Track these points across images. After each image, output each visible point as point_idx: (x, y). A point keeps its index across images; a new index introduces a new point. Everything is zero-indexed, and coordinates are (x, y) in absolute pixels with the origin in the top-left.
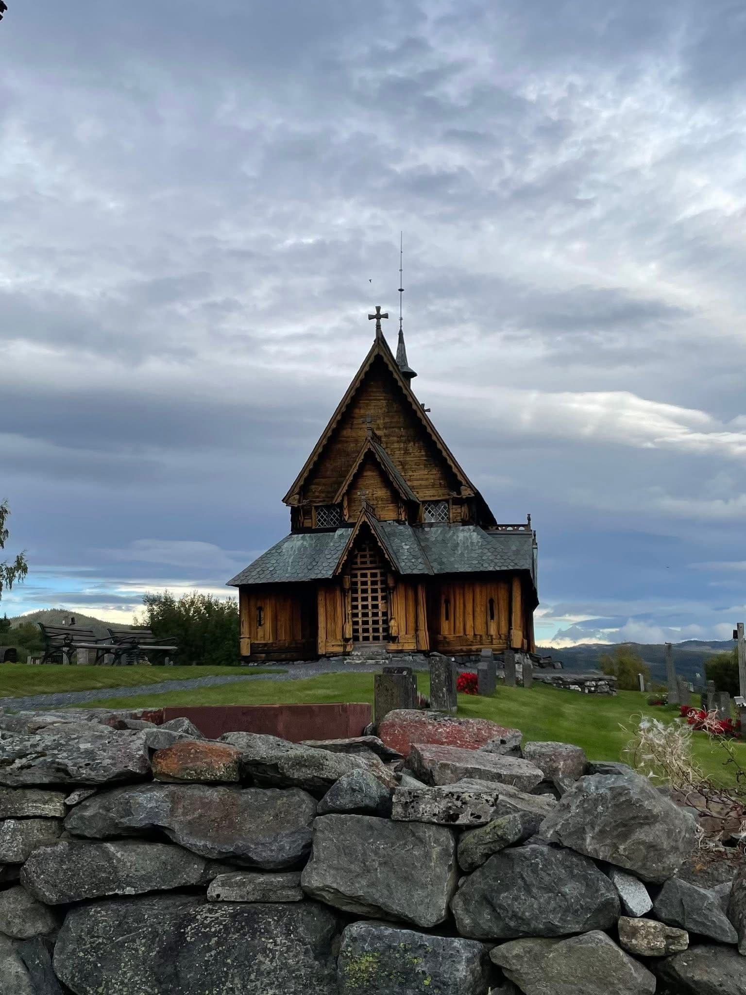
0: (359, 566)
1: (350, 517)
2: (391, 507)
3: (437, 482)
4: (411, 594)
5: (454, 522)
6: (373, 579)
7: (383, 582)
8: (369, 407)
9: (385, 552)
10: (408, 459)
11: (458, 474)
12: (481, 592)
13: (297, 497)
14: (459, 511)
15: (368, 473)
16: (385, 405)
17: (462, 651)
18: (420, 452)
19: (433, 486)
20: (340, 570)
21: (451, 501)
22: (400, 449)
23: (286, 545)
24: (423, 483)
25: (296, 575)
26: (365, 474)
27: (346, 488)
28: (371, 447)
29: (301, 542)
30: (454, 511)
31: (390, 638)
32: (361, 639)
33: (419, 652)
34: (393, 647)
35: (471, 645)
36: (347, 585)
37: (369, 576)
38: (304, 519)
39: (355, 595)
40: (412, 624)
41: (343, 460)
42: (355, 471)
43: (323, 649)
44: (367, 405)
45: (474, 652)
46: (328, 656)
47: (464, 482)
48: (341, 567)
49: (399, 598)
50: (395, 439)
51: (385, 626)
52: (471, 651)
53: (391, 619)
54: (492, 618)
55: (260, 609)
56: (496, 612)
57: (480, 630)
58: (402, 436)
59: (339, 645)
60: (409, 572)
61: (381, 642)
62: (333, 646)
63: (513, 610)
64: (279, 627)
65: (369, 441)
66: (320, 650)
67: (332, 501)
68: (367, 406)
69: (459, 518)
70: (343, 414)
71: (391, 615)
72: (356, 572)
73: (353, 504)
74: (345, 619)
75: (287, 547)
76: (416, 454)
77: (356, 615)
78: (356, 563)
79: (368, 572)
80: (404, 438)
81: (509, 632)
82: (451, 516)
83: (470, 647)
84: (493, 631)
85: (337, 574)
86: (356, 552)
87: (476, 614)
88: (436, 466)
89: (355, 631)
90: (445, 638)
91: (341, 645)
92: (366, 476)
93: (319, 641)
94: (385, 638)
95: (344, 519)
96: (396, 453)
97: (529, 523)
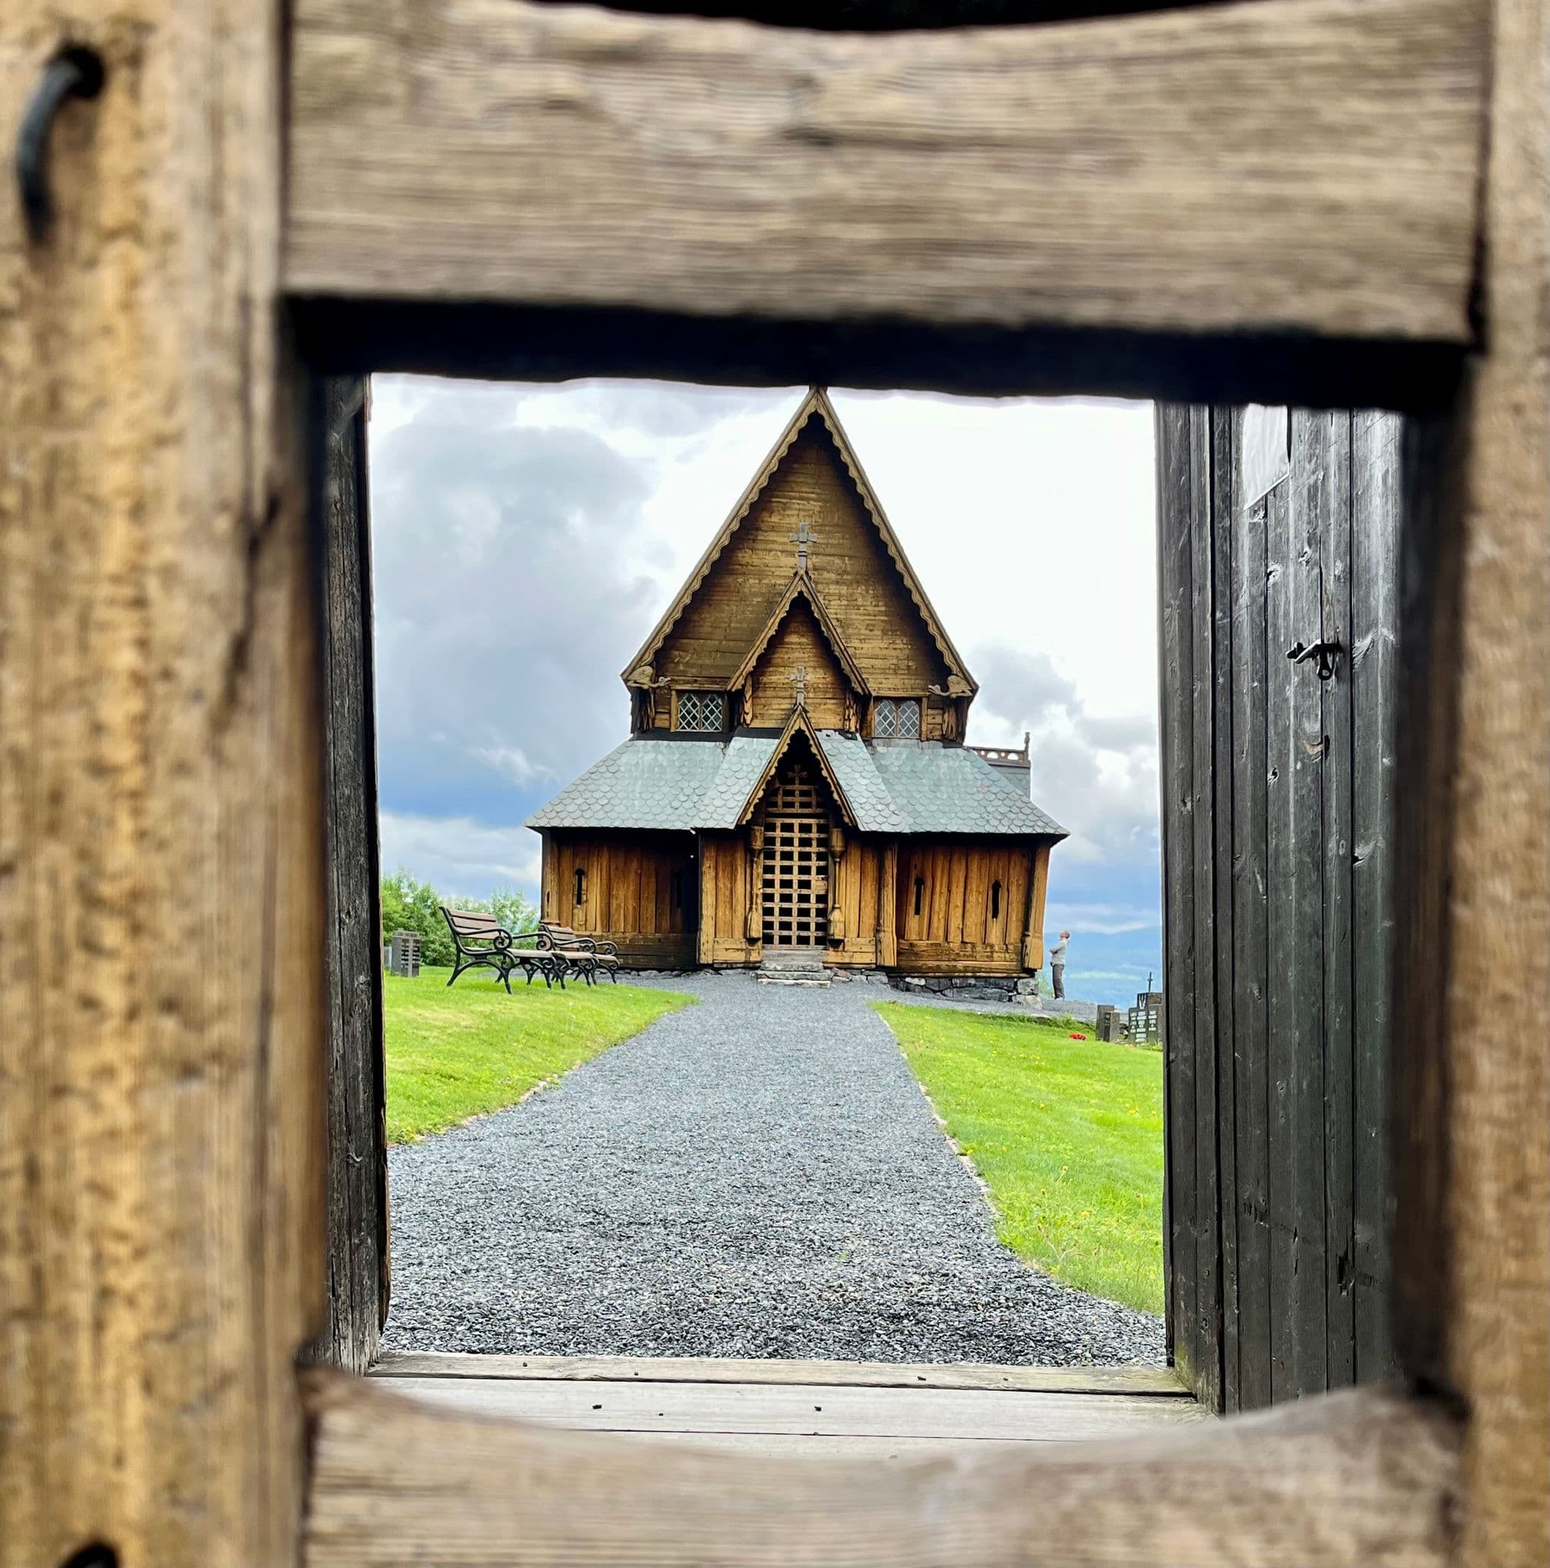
0: (781, 810)
1: (754, 717)
2: (831, 704)
3: (903, 664)
4: (871, 867)
5: (928, 740)
6: (804, 835)
7: (821, 842)
8: (789, 512)
9: (833, 788)
10: (855, 617)
11: (946, 653)
12: (980, 868)
13: (649, 670)
14: (939, 720)
15: (793, 639)
16: (817, 509)
17: (938, 969)
18: (877, 606)
19: (896, 671)
20: (749, 816)
21: (925, 701)
22: (840, 597)
23: (624, 759)
24: (878, 663)
25: (651, 817)
26: (787, 640)
27: (753, 662)
28: (804, 589)
29: (653, 755)
30: (930, 720)
31: (828, 941)
32: (776, 939)
33: (880, 968)
34: (832, 956)
35: (955, 960)
36: (758, 844)
37: (796, 828)
38: (656, 713)
39: (769, 863)
40: (869, 920)
41: (735, 608)
42: (772, 632)
43: (710, 954)
44: (785, 507)
45: (960, 971)
46: (716, 968)
47: (955, 669)
48: (752, 809)
49: (849, 871)
50: (833, 576)
51: (821, 920)
52: (954, 969)
53: (834, 908)
54: (995, 915)
55: (580, 874)
56: (1002, 906)
57: (973, 934)
58: (845, 572)
59: (738, 950)
60: (874, 827)
61: (814, 950)
62: (727, 950)
63: (1034, 904)
64: (613, 910)
65: (802, 578)
66: (703, 956)
67: (726, 683)
68: (784, 510)
69: (937, 733)
70: (742, 520)
71: (834, 903)
72: (772, 820)
73: (761, 694)
74: (751, 903)
75: (626, 764)
76: (870, 608)
77: (768, 898)
78: (775, 805)
79: (796, 822)
80: (849, 577)
81: (1023, 942)
82: (924, 728)
83: (954, 963)
84: (995, 937)
85: (744, 822)
86: (777, 785)
87: (968, 906)
88: (904, 634)
89: (768, 925)
90: (911, 945)
91: (742, 950)
92: (788, 643)
93: (703, 939)
94: (819, 941)
95: (745, 720)
96: (832, 603)
97: (1027, 748)
